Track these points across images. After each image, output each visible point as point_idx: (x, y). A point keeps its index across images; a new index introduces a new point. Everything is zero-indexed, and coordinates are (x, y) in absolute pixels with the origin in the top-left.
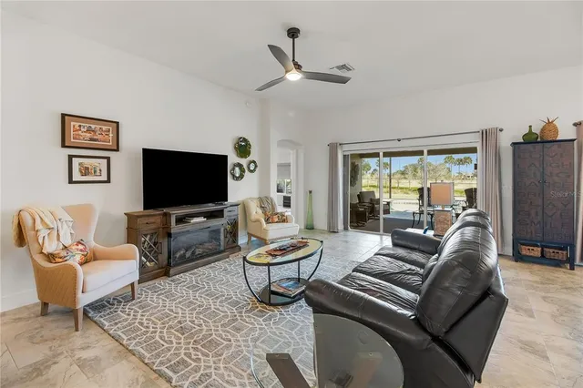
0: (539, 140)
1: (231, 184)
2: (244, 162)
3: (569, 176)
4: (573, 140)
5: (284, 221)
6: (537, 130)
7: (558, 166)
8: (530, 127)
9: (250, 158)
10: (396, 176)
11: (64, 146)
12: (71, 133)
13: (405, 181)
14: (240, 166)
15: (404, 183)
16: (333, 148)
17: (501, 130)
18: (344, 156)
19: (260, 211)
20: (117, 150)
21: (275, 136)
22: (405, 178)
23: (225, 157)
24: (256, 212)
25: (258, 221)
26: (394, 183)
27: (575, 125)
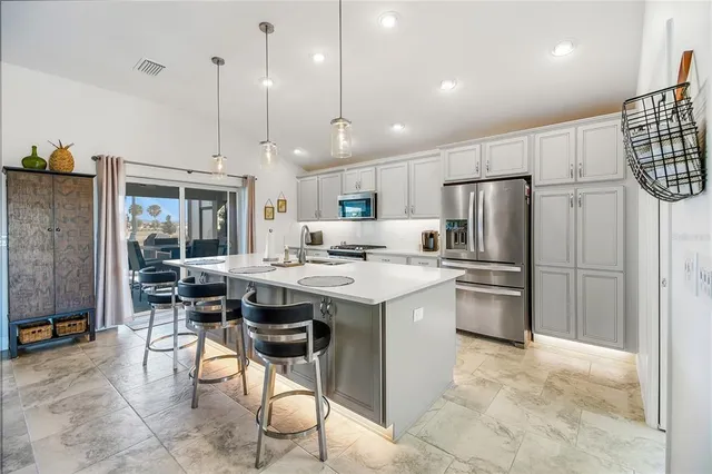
0: (47, 169)
3: (87, 222)
4: (93, 176)
6: (44, 154)
7: (74, 209)
8: (34, 148)
27: (95, 158)
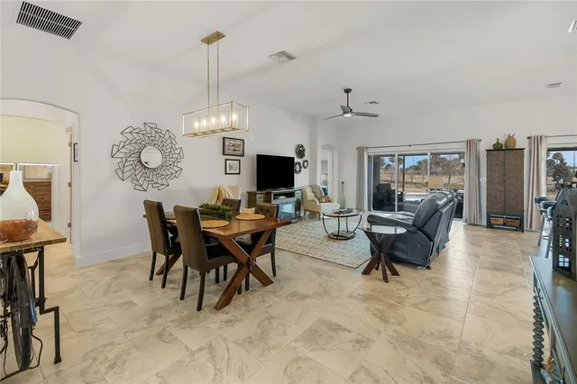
0: (503, 148)
1: (296, 176)
2: (301, 161)
4: (524, 149)
5: (329, 201)
6: (502, 141)
8: (498, 139)
9: (304, 159)
10: (409, 172)
11: (224, 154)
12: (226, 148)
13: (417, 176)
14: (299, 163)
15: (418, 178)
16: (361, 150)
17: (480, 141)
18: (369, 156)
19: (312, 194)
20: (243, 156)
21: (320, 143)
22: (419, 174)
23: (293, 158)
24: (310, 195)
25: (313, 200)
26: (407, 178)
27: (528, 138)
